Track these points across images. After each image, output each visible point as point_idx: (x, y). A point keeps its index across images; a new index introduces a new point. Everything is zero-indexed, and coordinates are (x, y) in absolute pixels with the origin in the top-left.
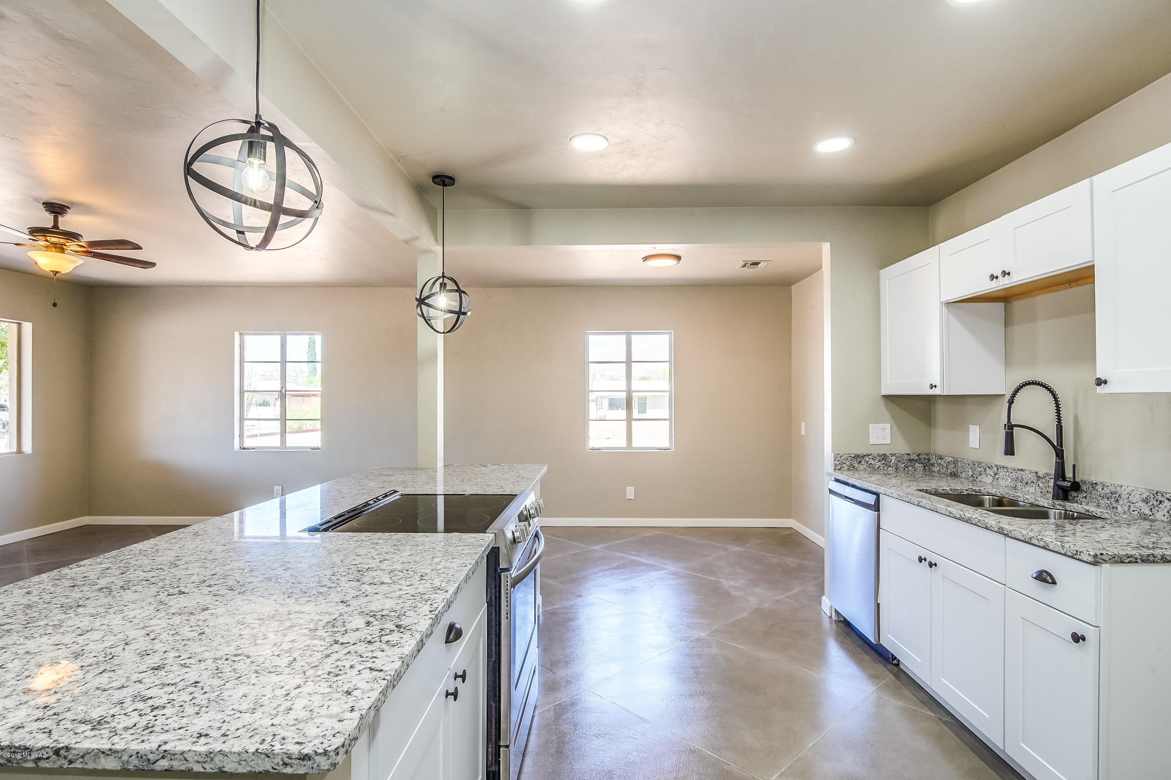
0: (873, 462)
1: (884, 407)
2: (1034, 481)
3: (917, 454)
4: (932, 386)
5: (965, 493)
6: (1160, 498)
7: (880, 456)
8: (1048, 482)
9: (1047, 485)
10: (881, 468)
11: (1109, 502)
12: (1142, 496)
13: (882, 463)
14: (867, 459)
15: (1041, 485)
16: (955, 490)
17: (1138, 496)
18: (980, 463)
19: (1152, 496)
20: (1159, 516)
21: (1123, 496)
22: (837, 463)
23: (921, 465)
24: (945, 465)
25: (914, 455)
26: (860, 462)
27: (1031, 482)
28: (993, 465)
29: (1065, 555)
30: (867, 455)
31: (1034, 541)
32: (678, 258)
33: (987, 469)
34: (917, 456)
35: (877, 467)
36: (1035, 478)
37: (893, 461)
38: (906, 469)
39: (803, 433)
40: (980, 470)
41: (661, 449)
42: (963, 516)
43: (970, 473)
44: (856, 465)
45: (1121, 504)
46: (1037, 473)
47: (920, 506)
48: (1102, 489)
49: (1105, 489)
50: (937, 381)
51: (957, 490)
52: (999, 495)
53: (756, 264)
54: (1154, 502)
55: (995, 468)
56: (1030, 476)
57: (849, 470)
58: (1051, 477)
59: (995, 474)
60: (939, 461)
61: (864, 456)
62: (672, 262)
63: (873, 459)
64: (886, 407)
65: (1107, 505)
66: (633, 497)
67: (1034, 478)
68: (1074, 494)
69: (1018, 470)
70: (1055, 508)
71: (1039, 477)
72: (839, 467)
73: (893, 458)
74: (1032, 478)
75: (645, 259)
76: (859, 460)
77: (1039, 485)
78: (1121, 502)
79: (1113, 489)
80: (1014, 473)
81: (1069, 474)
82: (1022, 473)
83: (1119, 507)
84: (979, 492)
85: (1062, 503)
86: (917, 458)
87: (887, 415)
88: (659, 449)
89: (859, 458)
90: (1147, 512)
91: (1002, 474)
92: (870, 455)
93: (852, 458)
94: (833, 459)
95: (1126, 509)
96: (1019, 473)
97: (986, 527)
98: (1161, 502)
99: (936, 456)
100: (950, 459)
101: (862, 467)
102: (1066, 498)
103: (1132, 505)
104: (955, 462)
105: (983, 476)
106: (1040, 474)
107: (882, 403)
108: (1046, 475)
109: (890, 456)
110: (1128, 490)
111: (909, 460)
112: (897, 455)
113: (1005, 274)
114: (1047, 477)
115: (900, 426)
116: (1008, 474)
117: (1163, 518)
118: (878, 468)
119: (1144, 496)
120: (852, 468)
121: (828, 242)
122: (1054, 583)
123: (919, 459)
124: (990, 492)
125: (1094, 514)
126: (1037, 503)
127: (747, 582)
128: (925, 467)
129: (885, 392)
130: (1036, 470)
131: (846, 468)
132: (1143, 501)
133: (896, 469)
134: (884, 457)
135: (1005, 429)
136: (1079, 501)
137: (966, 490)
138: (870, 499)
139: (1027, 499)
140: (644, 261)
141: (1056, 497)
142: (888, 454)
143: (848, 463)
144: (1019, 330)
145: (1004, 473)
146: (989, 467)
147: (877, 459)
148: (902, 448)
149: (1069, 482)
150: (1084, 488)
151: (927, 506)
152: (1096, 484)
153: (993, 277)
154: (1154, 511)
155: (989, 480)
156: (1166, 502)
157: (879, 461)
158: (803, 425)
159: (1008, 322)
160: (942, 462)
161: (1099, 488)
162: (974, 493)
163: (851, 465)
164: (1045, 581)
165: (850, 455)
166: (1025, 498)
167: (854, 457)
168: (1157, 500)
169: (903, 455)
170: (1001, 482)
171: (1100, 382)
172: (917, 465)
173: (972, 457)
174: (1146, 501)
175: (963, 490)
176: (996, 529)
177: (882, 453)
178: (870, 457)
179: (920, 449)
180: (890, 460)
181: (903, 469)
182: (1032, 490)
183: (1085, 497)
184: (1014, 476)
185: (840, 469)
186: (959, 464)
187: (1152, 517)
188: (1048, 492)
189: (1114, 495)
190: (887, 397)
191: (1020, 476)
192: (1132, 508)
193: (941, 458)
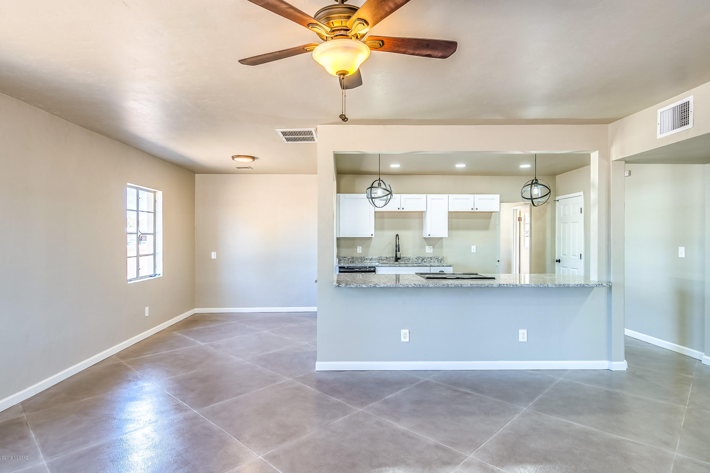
9: (390, 259)
11: (407, 260)
17: (414, 258)
18: (364, 257)
20: (419, 261)
21: (411, 259)
24: (347, 259)
27: (385, 260)
29: (448, 266)
33: (368, 258)
39: (214, 257)
43: (360, 260)
47: (400, 266)
49: (407, 258)
59: (371, 259)
60: (344, 258)
66: (148, 315)
68: (399, 260)
71: (387, 258)
77: (387, 260)
83: (410, 261)
90: (417, 261)
91: (374, 259)
100: (350, 257)
102: (397, 261)
103: (413, 260)
104: (353, 258)
105: (366, 260)
110: (412, 257)
114: (390, 257)
116: (376, 258)
150: (401, 258)
151: (403, 266)
153: (399, 208)
158: (214, 253)
161: (405, 258)
170: (373, 261)
171: (429, 235)
174: (416, 259)
183: (402, 261)
184: (378, 259)
186: (355, 258)
188: (390, 261)
189: (409, 259)
191: (380, 259)
193: (345, 257)
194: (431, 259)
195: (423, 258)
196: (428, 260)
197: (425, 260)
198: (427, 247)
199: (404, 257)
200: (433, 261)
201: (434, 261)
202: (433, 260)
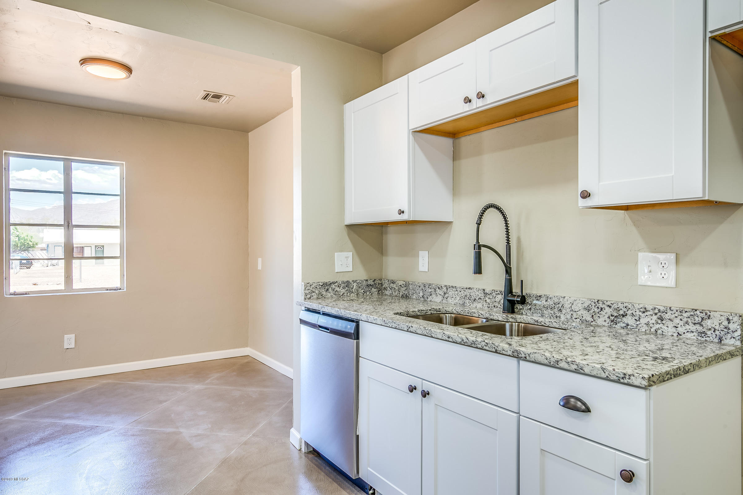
0: (337, 289)
1: (347, 237)
2: (482, 298)
3: (373, 280)
4: (401, 212)
5: (429, 313)
6: (601, 305)
7: (343, 282)
8: (495, 298)
9: (494, 300)
10: (345, 294)
11: (552, 312)
12: (584, 305)
13: (346, 290)
14: (333, 286)
15: (488, 301)
16: (422, 310)
17: (580, 305)
18: (430, 285)
19: (594, 304)
20: (600, 321)
21: (566, 306)
22: (307, 292)
23: (376, 290)
24: (397, 288)
25: (371, 281)
26: (328, 290)
27: (479, 299)
28: (443, 286)
29: (607, 379)
30: (334, 283)
31: (563, 364)
32: (129, 69)
33: (437, 289)
34: (373, 281)
35: (341, 294)
36: (483, 295)
37: (354, 288)
38: (365, 294)
39: (260, 267)
40: (430, 290)
41: (110, 290)
42: (465, 340)
43: (421, 294)
44: (324, 293)
45: (563, 313)
46: (484, 290)
48: (546, 301)
49: (549, 300)
50: (405, 208)
51: (424, 310)
52: (455, 312)
53: (217, 97)
54: (596, 310)
55: (445, 288)
56: (477, 293)
57: (318, 298)
58: (498, 293)
59: (445, 293)
60: (392, 285)
61: (331, 283)
62: (121, 74)
63: (339, 286)
64: (349, 235)
65: (551, 314)
66: (73, 346)
67: (481, 295)
68: (519, 306)
69: (466, 288)
70: (508, 321)
71: (486, 294)
72: (309, 296)
73: (355, 284)
74: (480, 295)
75: (84, 61)
76: (326, 288)
77: (486, 300)
78: (564, 312)
79: (556, 300)
80: (462, 292)
81: (516, 290)
82: (470, 291)
83: (562, 316)
84: (439, 311)
85: (514, 316)
86: (373, 283)
87: (350, 245)
88: (107, 290)
89: (326, 286)
90: (589, 319)
91: (451, 292)
92: (336, 282)
93: (320, 287)
94: (303, 288)
95: (569, 317)
96: (467, 292)
97: (496, 350)
98: (602, 309)
99: (388, 281)
100: (401, 283)
101: (329, 295)
102: (513, 312)
103: (574, 314)
104: (407, 285)
105: (434, 296)
106: (487, 291)
107: (345, 232)
108: (493, 291)
109: (352, 283)
110: (571, 300)
111: (367, 285)
112: (358, 281)
113: (481, 96)
114: (494, 293)
115: (359, 253)
116: (456, 292)
117: (604, 324)
118: (343, 294)
119: (586, 305)
120: (321, 296)
121: (298, 65)
122: (588, 410)
123: (375, 284)
124: (447, 310)
125: (543, 323)
126: (492, 317)
127: (210, 426)
128: (379, 291)
129: (348, 221)
130: (484, 288)
131: (315, 297)
132: (585, 309)
133: (357, 294)
134: (347, 284)
135: (474, 249)
136: (524, 313)
137: (430, 310)
138: (350, 327)
139: (482, 314)
140: (81, 64)
141: (504, 311)
142: (351, 281)
143: (317, 292)
144: (466, 164)
145: (453, 292)
146: (439, 288)
147: (342, 286)
148: (361, 275)
149: (518, 296)
150: (528, 300)
151: (419, 332)
152: (540, 296)
153: (468, 100)
154: (596, 317)
155: (438, 299)
156: (607, 308)
157: (344, 288)
158: (260, 260)
159: (456, 156)
160: (394, 286)
161: (543, 300)
162: (435, 312)
163: (320, 294)
164: (575, 409)
165: (318, 284)
166: (479, 314)
167: (322, 286)
168: (598, 308)
169: (362, 281)
170: (450, 300)
171: (585, 195)
172: (373, 289)
173: (420, 279)
174: (588, 309)
175: (427, 310)
176: (510, 353)
177: (345, 280)
178: (336, 284)
179: (375, 275)
180: (352, 287)
181: (362, 294)
182: (479, 306)
183: (530, 309)
184: (463, 293)
185: (310, 298)
186: (411, 286)
187: (594, 323)
188: (494, 306)
189: (557, 306)
190: (351, 227)
191: (468, 294)
192: (575, 316)
193: (393, 282)
194: (661, 319)
195: (618, 310)
196: (643, 321)
197: (629, 320)
198: (644, 257)
199: (539, 297)
200: (669, 329)
201: (681, 330)
202: (671, 324)
